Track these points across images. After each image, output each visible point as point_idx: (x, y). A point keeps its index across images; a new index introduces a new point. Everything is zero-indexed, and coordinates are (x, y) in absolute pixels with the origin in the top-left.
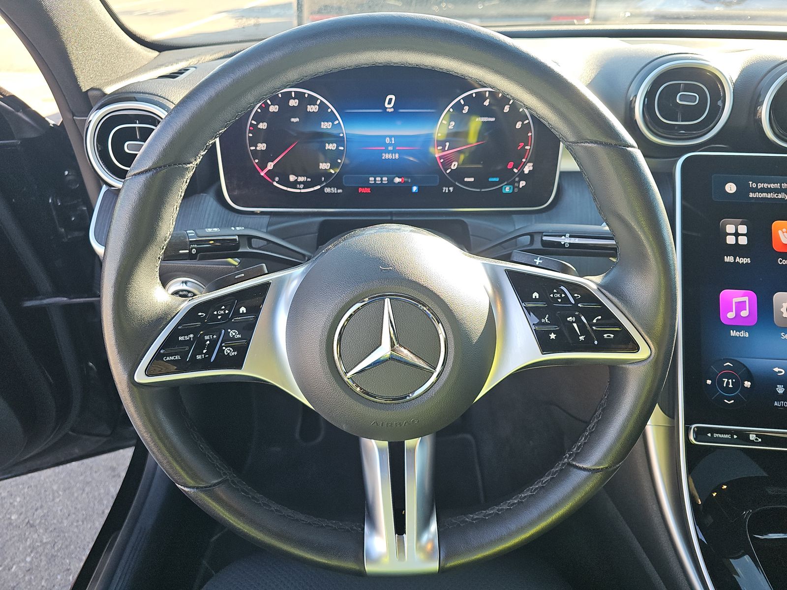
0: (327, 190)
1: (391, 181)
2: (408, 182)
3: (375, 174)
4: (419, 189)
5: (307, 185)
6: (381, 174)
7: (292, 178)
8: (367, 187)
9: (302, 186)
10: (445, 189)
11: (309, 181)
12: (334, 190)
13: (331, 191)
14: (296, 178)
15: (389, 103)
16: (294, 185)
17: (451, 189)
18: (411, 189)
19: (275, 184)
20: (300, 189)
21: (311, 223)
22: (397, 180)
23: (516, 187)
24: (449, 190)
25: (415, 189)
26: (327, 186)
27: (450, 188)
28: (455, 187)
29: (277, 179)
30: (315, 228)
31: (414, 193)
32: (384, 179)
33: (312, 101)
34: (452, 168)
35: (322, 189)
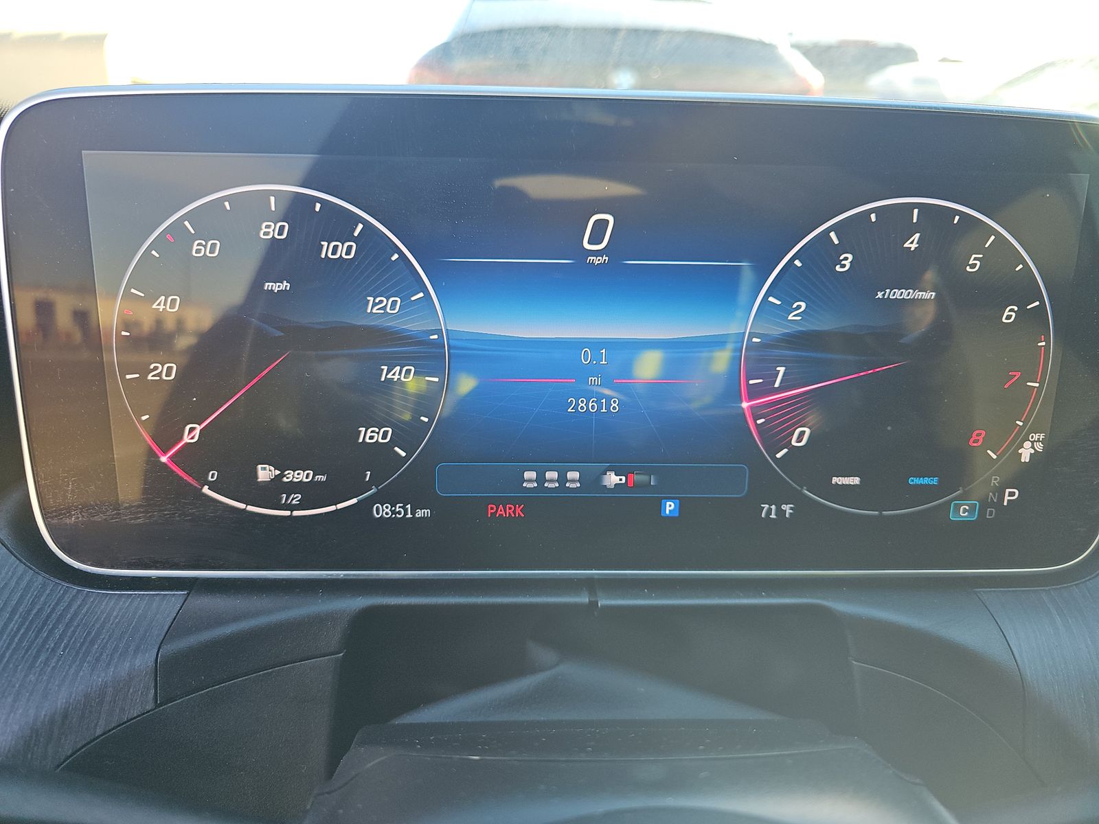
0: (383, 511)
1: (592, 482)
2: (647, 485)
3: (541, 460)
4: (681, 507)
5: (312, 495)
6: (562, 458)
7: (265, 473)
8: (515, 501)
9: (296, 498)
10: (768, 510)
11: (320, 482)
12: (403, 511)
13: (393, 512)
14: (278, 472)
15: (596, 238)
16: (272, 493)
17: (787, 508)
18: (659, 507)
19: (206, 490)
20: (292, 508)
21: (319, 621)
22: (612, 479)
23: (992, 504)
24: (780, 512)
25: (670, 507)
26: (381, 498)
27: (784, 507)
28: (802, 504)
29: (213, 476)
30: (334, 637)
31: (668, 517)
32: (571, 475)
33: (340, 225)
34: (794, 443)
35: (365, 506)
